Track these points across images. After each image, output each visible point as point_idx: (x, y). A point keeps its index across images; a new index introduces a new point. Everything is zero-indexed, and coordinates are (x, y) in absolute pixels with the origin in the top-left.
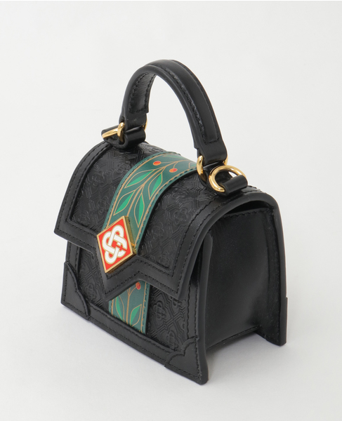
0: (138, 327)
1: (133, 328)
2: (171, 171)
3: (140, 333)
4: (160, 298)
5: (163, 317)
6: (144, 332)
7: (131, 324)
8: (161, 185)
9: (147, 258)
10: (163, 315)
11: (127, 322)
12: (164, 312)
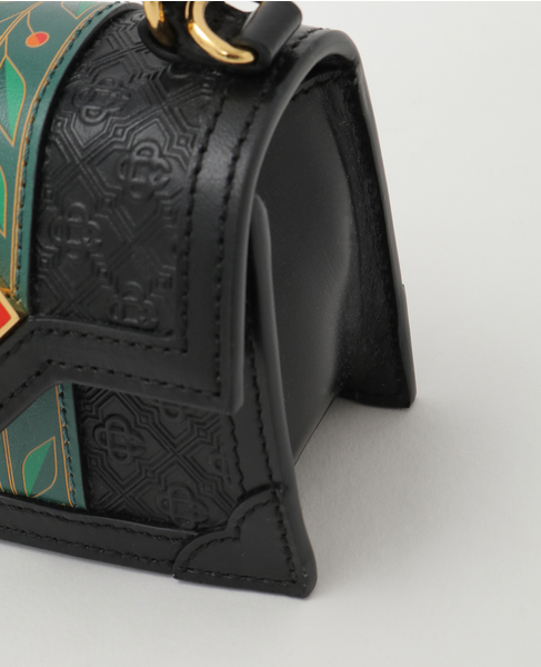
0: (57, 497)
1: (41, 502)
2: (32, 42)
3: (68, 508)
4: (113, 406)
5: (137, 453)
6: (81, 503)
7: (27, 491)
8: (27, 101)
9: (65, 316)
10: (134, 448)
11: (13, 488)
12: (136, 441)
